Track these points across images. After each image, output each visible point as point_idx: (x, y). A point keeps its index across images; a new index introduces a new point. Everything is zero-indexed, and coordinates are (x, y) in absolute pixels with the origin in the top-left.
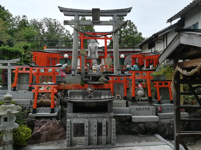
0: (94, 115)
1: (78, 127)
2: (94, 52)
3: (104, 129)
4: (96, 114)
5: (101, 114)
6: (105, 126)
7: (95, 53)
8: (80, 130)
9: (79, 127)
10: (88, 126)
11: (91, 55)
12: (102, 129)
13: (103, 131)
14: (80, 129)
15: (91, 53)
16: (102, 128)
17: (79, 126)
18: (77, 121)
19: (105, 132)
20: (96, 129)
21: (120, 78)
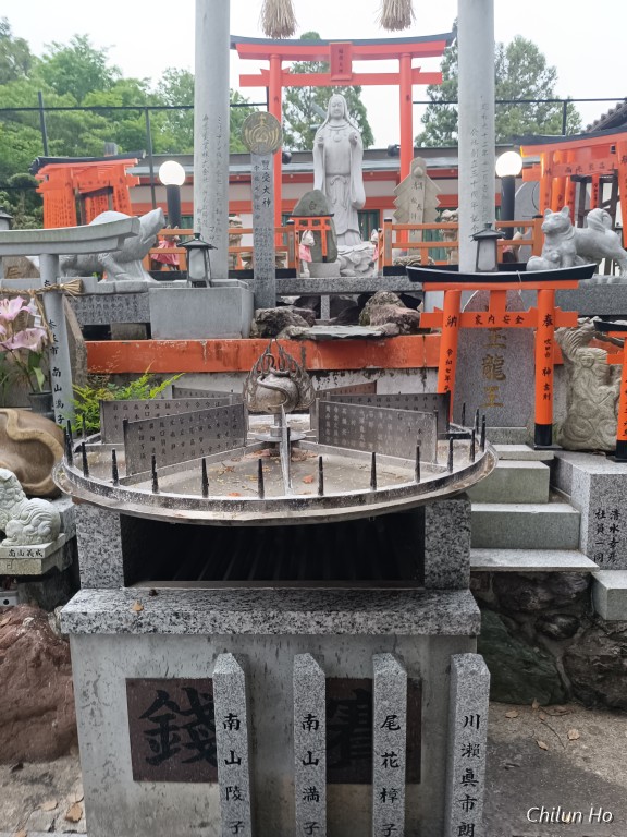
0: (298, 621)
1: (164, 710)
2: (343, 170)
3: (388, 742)
4: (321, 616)
5: (359, 617)
6: (402, 721)
7: (349, 174)
8: (183, 734)
9: (172, 705)
10: (243, 717)
11: (327, 185)
12: (370, 749)
13: (378, 760)
14: (181, 720)
15: (327, 175)
16: (370, 742)
17: (173, 698)
18: (158, 658)
19: (401, 773)
20: (314, 741)
21: (511, 295)
